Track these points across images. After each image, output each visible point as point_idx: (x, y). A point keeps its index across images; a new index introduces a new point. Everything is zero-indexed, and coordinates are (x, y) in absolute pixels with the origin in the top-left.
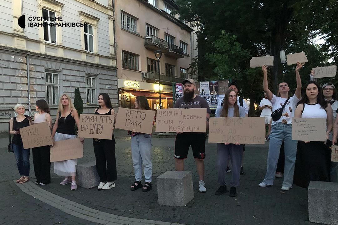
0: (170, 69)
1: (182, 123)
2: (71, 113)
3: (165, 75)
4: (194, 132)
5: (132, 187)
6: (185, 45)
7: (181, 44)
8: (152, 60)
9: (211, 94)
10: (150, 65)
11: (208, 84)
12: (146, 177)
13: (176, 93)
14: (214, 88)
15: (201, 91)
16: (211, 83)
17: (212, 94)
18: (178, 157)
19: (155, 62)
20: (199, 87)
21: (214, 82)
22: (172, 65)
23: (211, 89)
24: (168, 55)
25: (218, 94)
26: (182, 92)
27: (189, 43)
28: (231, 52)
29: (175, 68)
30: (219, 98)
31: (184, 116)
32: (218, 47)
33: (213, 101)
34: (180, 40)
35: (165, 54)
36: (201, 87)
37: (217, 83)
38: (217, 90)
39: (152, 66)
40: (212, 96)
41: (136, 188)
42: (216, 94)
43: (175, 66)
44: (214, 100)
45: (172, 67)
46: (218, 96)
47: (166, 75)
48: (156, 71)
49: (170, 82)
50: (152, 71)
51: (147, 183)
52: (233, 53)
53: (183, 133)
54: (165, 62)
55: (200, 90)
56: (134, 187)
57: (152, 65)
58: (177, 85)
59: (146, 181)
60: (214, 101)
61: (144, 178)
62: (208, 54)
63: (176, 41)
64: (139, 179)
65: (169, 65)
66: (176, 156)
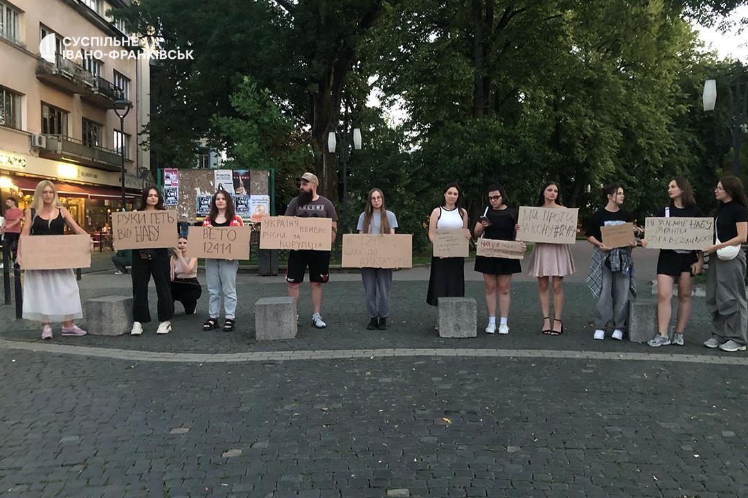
0: (91, 130)
1: (299, 236)
2: (60, 213)
3: (81, 143)
4: (314, 249)
5: (205, 326)
6: (123, 81)
7: (115, 78)
8: (52, 109)
9: (236, 194)
10: (48, 118)
11: (231, 175)
12: (228, 311)
13: (165, 187)
14: (241, 182)
15: (217, 187)
16: (236, 173)
17: (239, 194)
18: (292, 280)
19: (59, 114)
20: (213, 179)
21: (242, 172)
22: (96, 123)
23: (236, 185)
24: (88, 100)
25: (249, 193)
26: (177, 187)
27: (133, 78)
28: (262, 117)
29: (103, 130)
30: (250, 201)
31: (301, 228)
32: (238, 106)
33: (239, 206)
34: (114, 70)
35: (81, 97)
36: (218, 178)
37: (248, 174)
38: (247, 186)
39: (53, 122)
40: (238, 196)
41: (211, 328)
42: (245, 193)
43: (101, 125)
44: (242, 204)
45: (95, 127)
46: (250, 197)
47: (84, 144)
48: (59, 132)
49: (91, 159)
50: (52, 132)
51: (228, 320)
52: (267, 120)
53: (300, 250)
54: (82, 114)
55: (214, 185)
56: (209, 326)
57: (52, 120)
58: (167, 171)
59: (227, 317)
60: (242, 206)
61: (223, 313)
62: (217, 117)
63: (106, 69)
64: (216, 314)
65: (91, 122)
66: (289, 279)
